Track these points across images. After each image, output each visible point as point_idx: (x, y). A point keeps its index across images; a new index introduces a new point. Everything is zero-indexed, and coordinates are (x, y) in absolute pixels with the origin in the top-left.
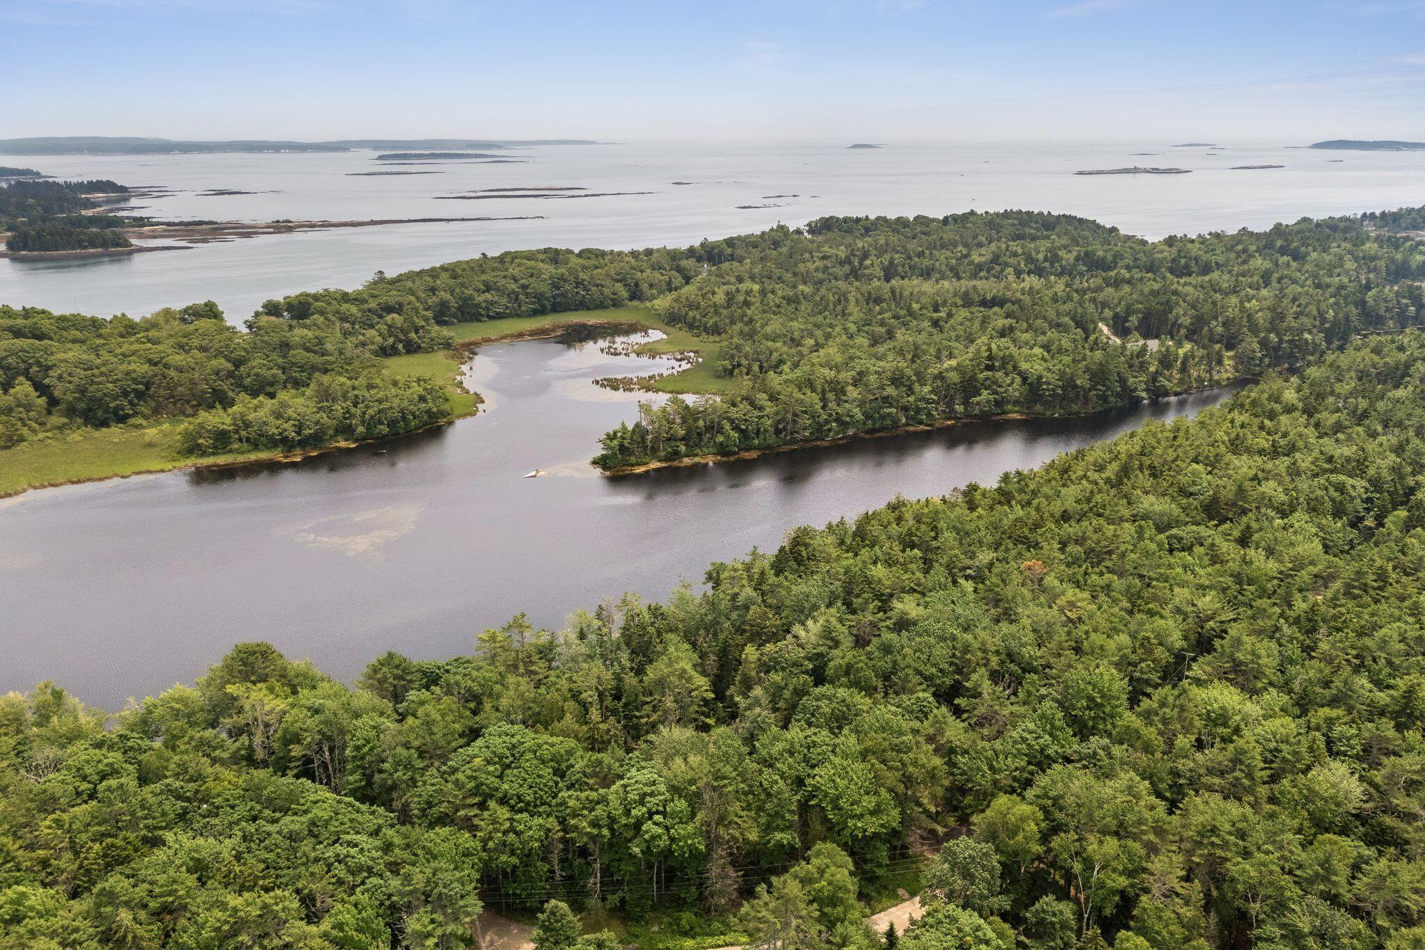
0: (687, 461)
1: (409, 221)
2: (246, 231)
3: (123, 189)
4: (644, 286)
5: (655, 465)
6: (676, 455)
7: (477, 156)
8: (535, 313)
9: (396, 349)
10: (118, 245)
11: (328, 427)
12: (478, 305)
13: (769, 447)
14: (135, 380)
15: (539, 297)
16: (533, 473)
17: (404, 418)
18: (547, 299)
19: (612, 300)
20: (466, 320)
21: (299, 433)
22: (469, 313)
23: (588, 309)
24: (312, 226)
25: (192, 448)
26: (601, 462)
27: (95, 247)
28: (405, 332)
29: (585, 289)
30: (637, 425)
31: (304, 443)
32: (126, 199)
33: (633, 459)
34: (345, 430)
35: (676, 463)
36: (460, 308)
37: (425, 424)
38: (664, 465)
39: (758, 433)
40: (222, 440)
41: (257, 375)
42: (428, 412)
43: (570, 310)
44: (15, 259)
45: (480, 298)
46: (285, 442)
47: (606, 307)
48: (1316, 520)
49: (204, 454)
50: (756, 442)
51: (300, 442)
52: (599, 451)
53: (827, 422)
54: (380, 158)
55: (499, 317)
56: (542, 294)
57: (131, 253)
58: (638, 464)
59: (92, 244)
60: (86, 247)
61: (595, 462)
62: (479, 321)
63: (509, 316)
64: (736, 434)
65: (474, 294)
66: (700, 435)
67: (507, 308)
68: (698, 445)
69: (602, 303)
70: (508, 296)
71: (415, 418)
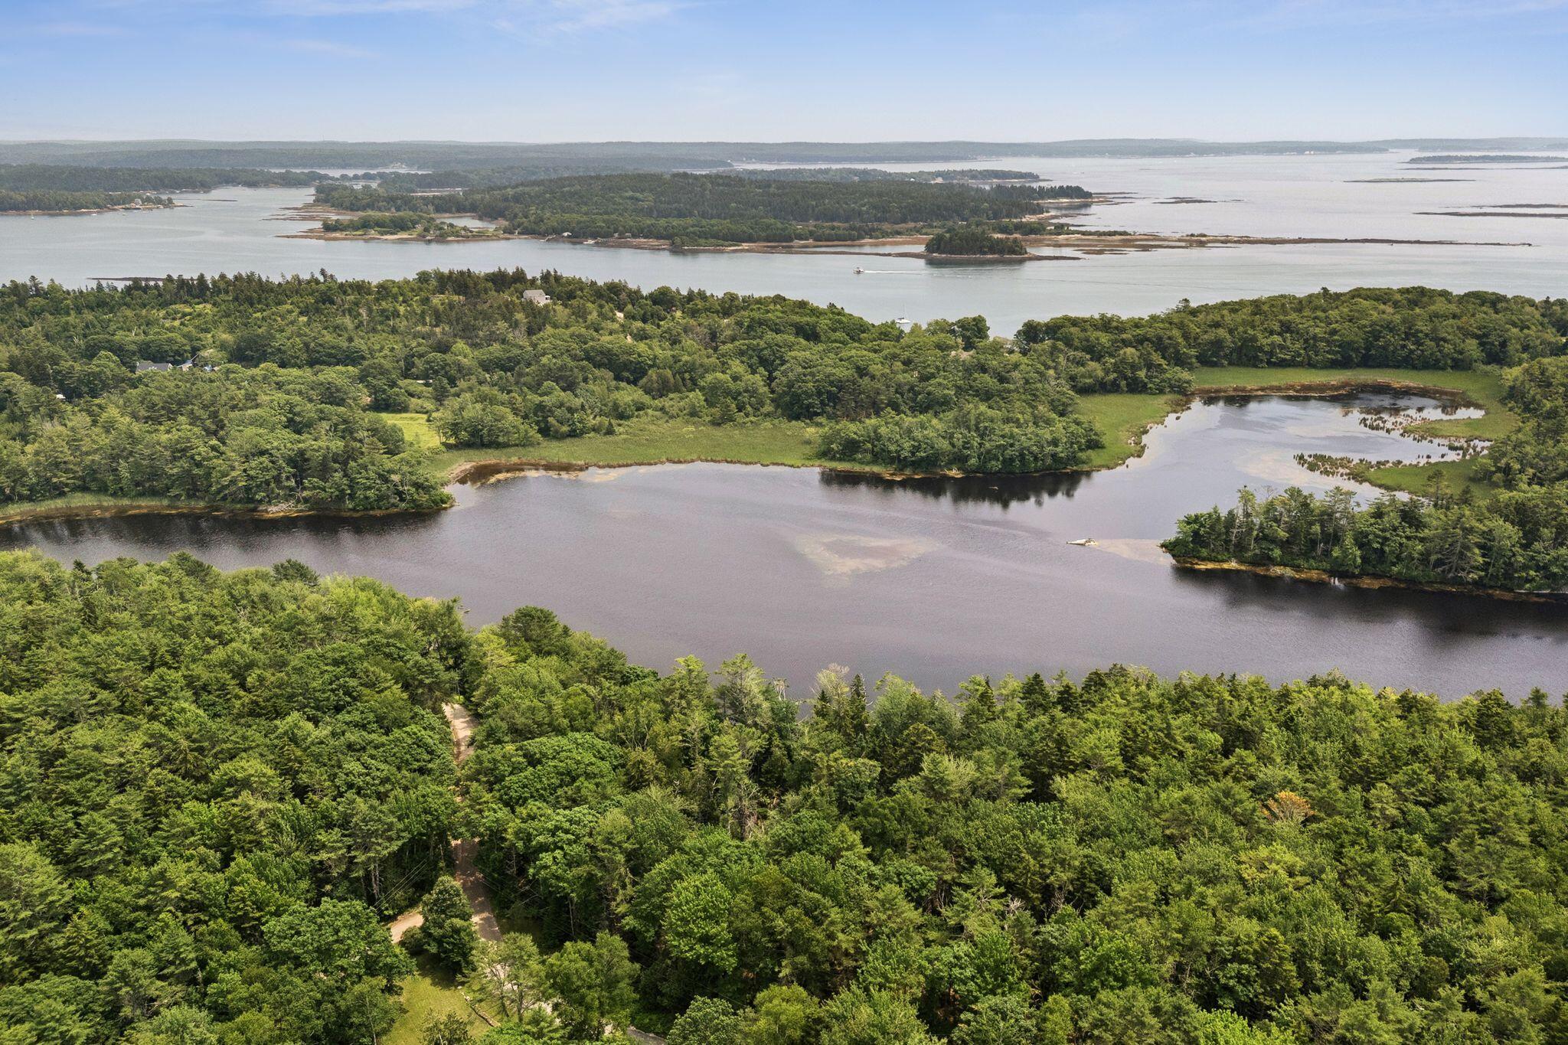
1: (1346, 241)
2: (1148, 243)
3: (1089, 195)
4: (1513, 347)
5: (1233, 565)
6: (1266, 560)
7: (1548, 159)
8: (1333, 365)
9: (1118, 386)
10: (1014, 252)
11: (943, 454)
12: (1260, 349)
13: (1412, 581)
14: (831, 383)
15: (1346, 346)
16: (1082, 541)
17: (1022, 455)
18: (1357, 350)
19: (1453, 359)
21: (913, 454)
22: (1247, 355)
23: (1414, 368)
24: (1226, 241)
25: (825, 454)
26: (1169, 547)
28: (1134, 367)
29: (1418, 343)
30: (1231, 515)
31: (916, 464)
32: (1087, 205)
33: (1204, 552)
34: (959, 459)
35: (1260, 571)
36: (1239, 350)
37: (1049, 468)
38: (1243, 568)
39: (1399, 558)
40: (850, 449)
41: (929, 394)
42: (1054, 456)
43: (1388, 366)
44: (932, 263)
45: (1264, 341)
46: (897, 461)
47: (1443, 369)
49: (833, 459)
50: (1395, 569)
51: (913, 463)
52: (1173, 534)
53: (1525, 567)
54: (1413, 161)
55: (1283, 364)
56: (1349, 344)
57: (1021, 262)
58: (1211, 560)
59: (992, 251)
60: (985, 253)
61: (1162, 546)
62: (1256, 366)
63: (1300, 365)
64: (1358, 553)
65: (1260, 336)
66: (1313, 543)
67: (1299, 355)
68: (1306, 555)
69: (1437, 361)
70: (1306, 341)
71: (1036, 459)
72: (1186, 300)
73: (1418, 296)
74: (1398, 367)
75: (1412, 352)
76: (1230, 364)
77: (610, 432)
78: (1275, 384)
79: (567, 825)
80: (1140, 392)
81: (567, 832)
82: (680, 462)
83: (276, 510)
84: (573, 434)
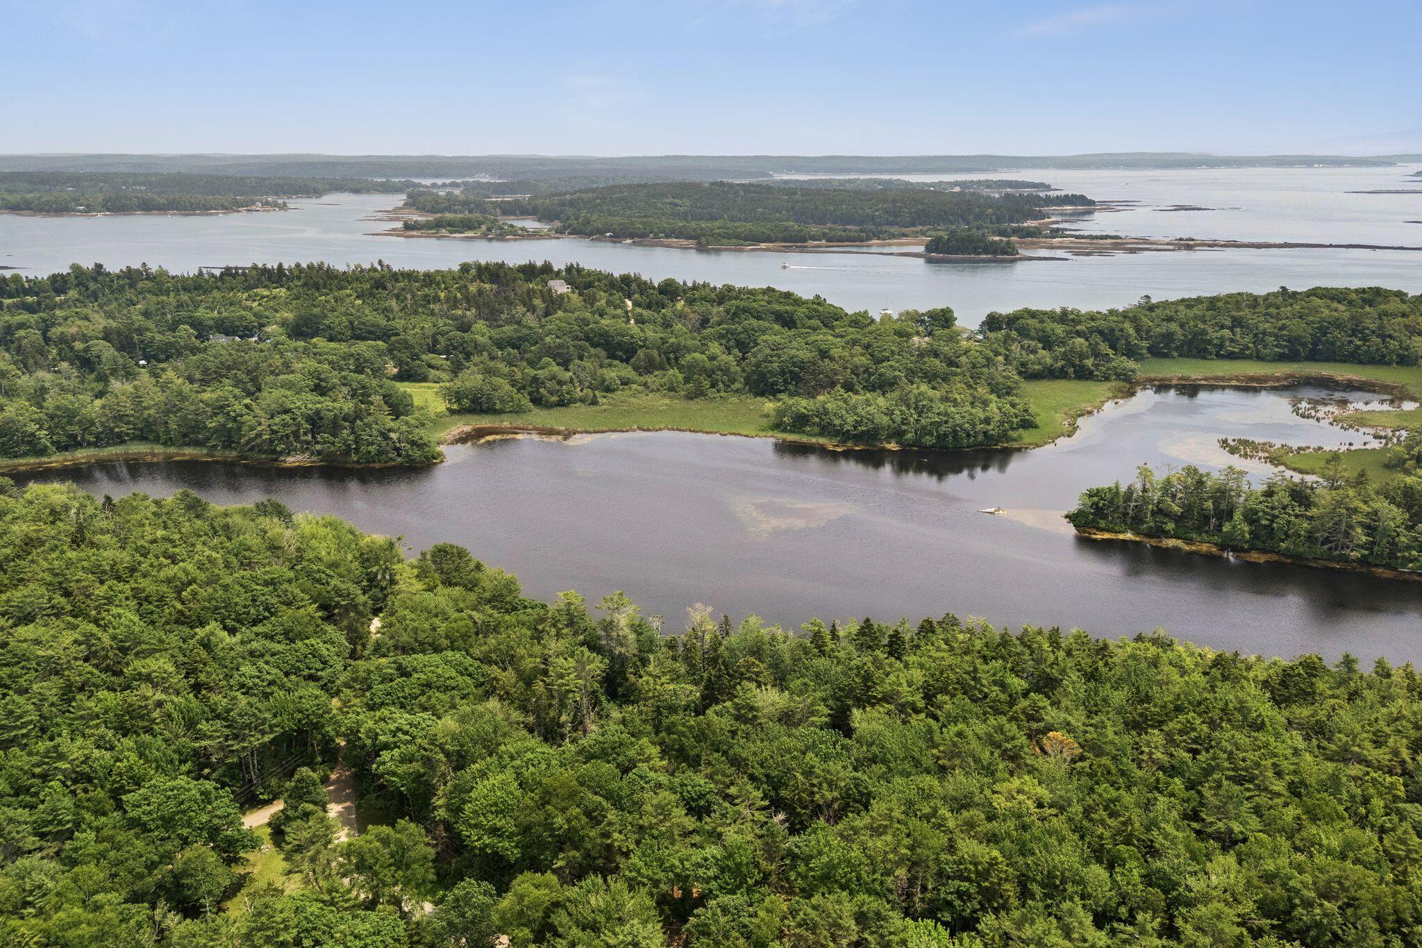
0: (1171, 543)
1: (1331, 246)
2: (1134, 246)
3: (1092, 203)
5: (1129, 536)
6: (1159, 533)
8: (1281, 358)
9: (1066, 373)
10: (1006, 253)
11: (883, 428)
12: (1210, 342)
13: (1299, 557)
14: (794, 364)
15: (1293, 340)
16: (992, 510)
17: (955, 432)
18: (1304, 345)
19: (1399, 356)
20: (1194, 357)
21: (855, 428)
22: (1197, 348)
23: (1361, 362)
24: (1213, 245)
25: (778, 426)
26: (1072, 518)
27: (988, 253)
28: (1082, 356)
29: (1364, 339)
30: (1130, 491)
31: (858, 438)
32: (1090, 212)
33: (1102, 523)
34: (897, 434)
35: (1154, 542)
37: (981, 444)
38: (1137, 539)
39: (1286, 535)
40: (801, 421)
41: (881, 375)
42: (985, 433)
43: (1335, 361)
44: (930, 261)
45: (1213, 334)
46: (844, 436)
47: (1389, 364)
49: (784, 431)
50: (1281, 545)
51: (855, 436)
52: (1074, 507)
53: (1409, 548)
54: (1418, 174)
55: (1232, 356)
56: (1297, 339)
57: (1014, 261)
58: (1108, 531)
59: (986, 251)
60: (979, 253)
61: (1066, 517)
62: (1204, 358)
63: (1249, 357)
64: (1246, 529)
65: (1210, 330)
66: (1207, 519)
67: (1248, 348)
68: (1199, 530)
69: (1383, 356)
70: (1256, 335)
71: (968, 435)
72: (1147, 297)
73: (1374, 296)
74: (1345, 362)
75: (1358, 347)
76: (1180, 356)
77: (594, 402)
78: (1220, 374)
79: (407, 728)
80: (1087, 379)
81: (406, 733)
82: (649, 430)
83: (292, 461)
84: (561, 404)
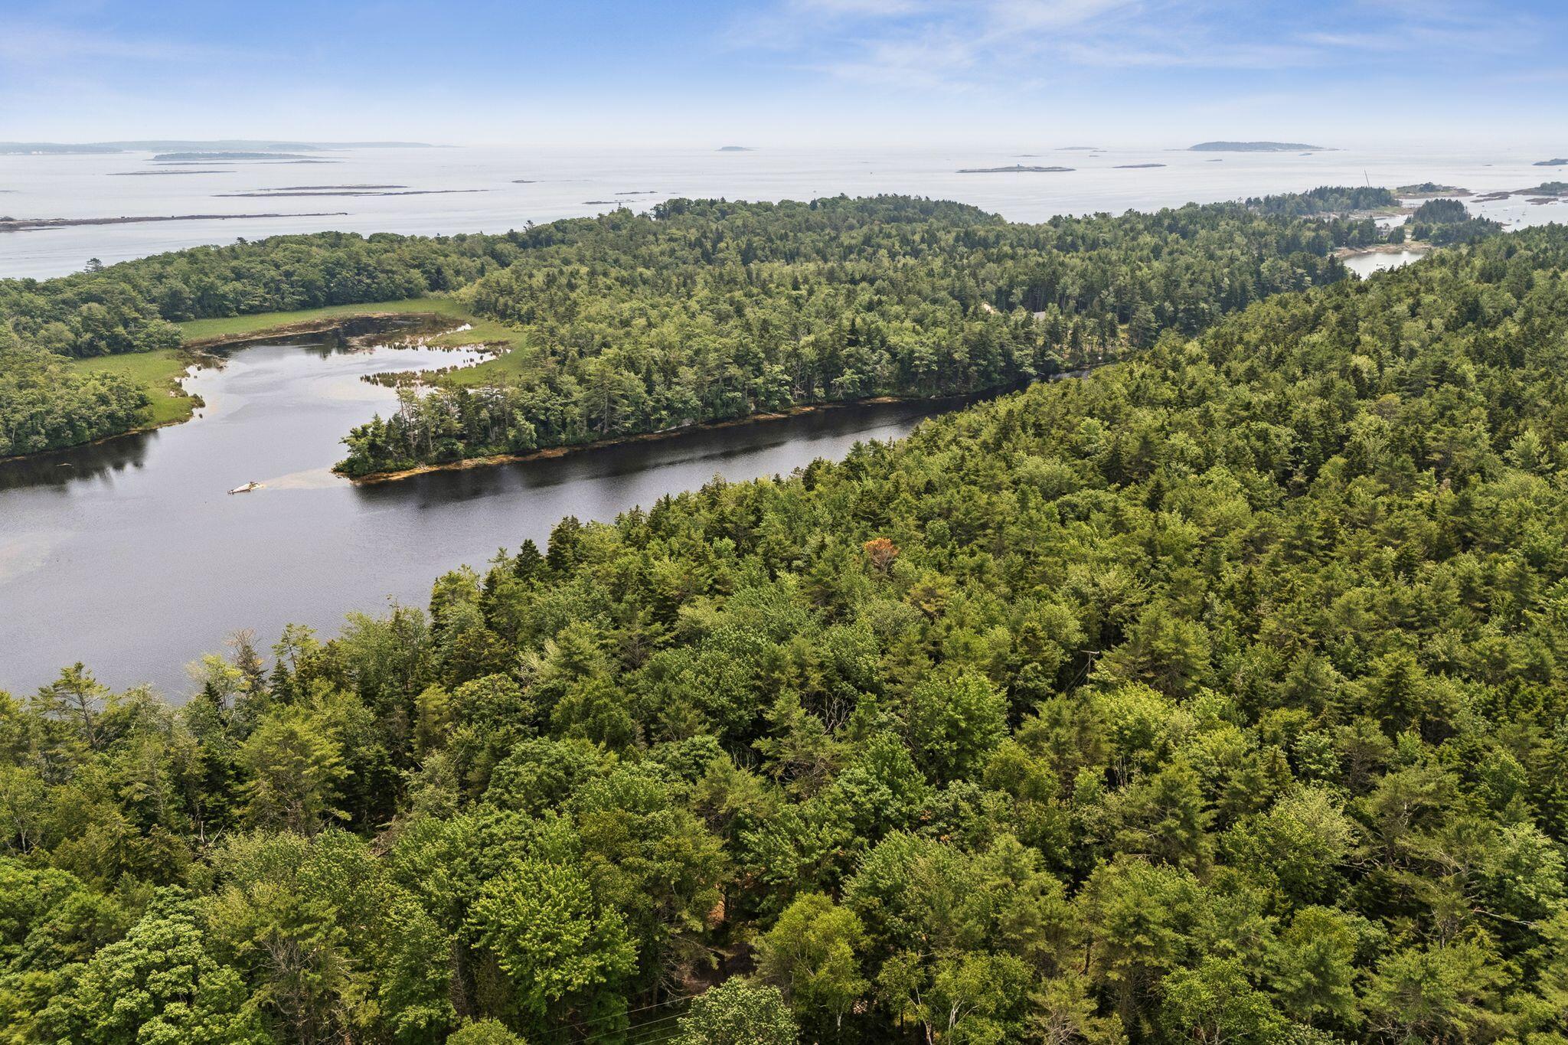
0: (468, 463)
1: (172, 218)
4: (449, 273)
5: (422, 469)
6: (452, 455)
8: (303, 306)
9: (97, 348)
12: (224, 296)
13: (580, 443)
15: (308, 286)
16: (246, 486)
17: (71, 424)
18: (319, 289)
19: (406, 290)
20: (209, 316)
22: (212, 306)
23: (376, 301)
26: (347, 469)
29: (370, 276)
30: (396, 418)
33: (390, 463)
35: (451, 467)
36: (199, 300)
37: (108, 433)
38: (435, 469)
39: (564, 425)
42: (111, 416)
43: (352, 302)
45: (226, 288)
47: (399, 299)
48: (1239, 474)
50: (563, 436)
52: (344, 454)
53: (655, 410)
55: (254, 311)
56: (312, 282)
58: (400, 469)
61: (337, 470)
62: (227, 316)
63: (270, 310)
64: (533, 426)
65: (219, 283)
66: (486, 430)
67: (265, 299)
68: (483, 443)
69: (394, 293)
70: (265, 285)
71: (90, 426)
73: (335, 240)
74: (361, 302)
75: (369, 286)
76: (197, 317)
79: (157, 957)
80: (126, 352)
